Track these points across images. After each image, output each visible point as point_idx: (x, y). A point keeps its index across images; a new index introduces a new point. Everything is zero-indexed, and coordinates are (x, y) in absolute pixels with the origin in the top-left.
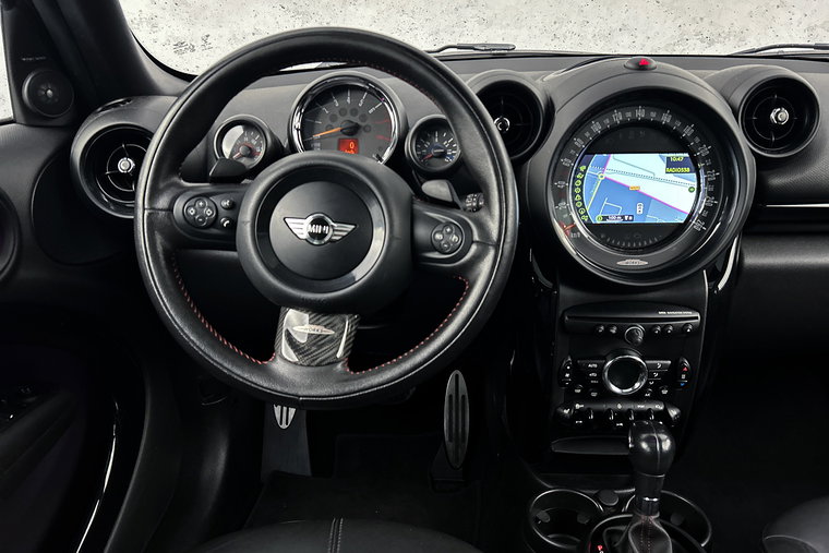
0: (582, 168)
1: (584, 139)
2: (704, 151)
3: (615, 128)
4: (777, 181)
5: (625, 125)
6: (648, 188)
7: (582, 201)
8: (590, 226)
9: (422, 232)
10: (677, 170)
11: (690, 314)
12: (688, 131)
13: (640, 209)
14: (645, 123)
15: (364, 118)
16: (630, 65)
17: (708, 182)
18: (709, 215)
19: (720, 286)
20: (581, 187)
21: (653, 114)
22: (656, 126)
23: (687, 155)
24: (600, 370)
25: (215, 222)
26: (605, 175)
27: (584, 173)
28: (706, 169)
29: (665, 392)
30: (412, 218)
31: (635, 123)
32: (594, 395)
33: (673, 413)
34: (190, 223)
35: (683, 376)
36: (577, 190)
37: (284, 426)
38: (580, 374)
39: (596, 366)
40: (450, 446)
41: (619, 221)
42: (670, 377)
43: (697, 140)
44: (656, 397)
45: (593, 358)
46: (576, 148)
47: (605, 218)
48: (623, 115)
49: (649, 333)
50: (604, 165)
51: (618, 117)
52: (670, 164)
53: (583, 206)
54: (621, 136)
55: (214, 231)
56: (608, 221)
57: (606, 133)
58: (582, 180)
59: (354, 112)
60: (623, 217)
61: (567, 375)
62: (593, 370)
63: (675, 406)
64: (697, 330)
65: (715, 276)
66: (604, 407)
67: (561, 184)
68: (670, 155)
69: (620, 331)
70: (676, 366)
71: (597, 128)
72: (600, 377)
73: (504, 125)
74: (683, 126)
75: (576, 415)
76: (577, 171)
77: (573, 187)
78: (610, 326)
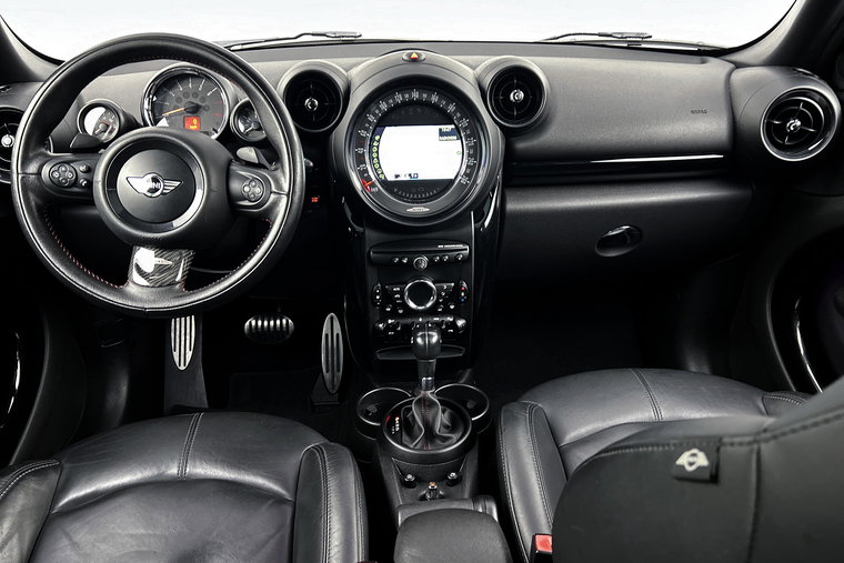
0: (377, 138)
1: (375, 115)
2: (465, 123)
3: (397, 106)
4: (522, 145)
5: (404, 104)
7: (379, 163)
8: (385, 184)
9: (235, 186)
10: (447, 138)
11: (461, 246)
12: (451, 108)
14: (419, 103)
15: (203, 99)
16: (406, 58)
17: (469, 148)
18: (471, 171)
19: (486, 224)
20: (377, 152)
21: (425, 96)
22: (428, 104)
23: (453, 126)
24: (402, 293)
25: (75, 183)
27: (379, 141)
28: (467, 137)
29: (452, 307)
30: (227, 175)
31: (412, 103)
32: (401, 311)
33: (460, 323)
34: (57, 185)
35: (462, 294)
36: (375, 155)
37: (182, 368)
38: (388, 297)
39: (398, 289)
40: (327, 376)
41: (408, 178)
42: (453, 295)
43: (459, 115)
44: (447, 312)
45: (396, 285)
46: (370, 123)
47: (397, 176)
48: (403, 96)
49: (431, 262)
51: (399, 98)
52: (442, 134)
53: (380, 167)
54: (403, 112)
55: (76, 190)
56: (399, 179)
57: (391, 110)
58: (378, 147)
59: (195, 95)
60: (410, 175)
61: (378, 297)
62: (397, 292)
63: (461, 317)
64: (467, 260)
65: (480, 217)
66: (409, 321)
67: (360, 151)
68: (442, 127)
69: (410, 261)
70: (457, 287)
71: (384, 106)
72: (402, 298)
73: (313, 105)
74: (447, 104)
75: (389, 328)
76: (372, 140)
77: (370, 152)
78: (403, 258)
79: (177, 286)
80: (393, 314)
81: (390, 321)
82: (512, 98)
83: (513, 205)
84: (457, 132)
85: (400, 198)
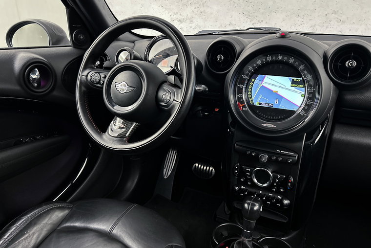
0: (253, 80)
1: (253, 67)
2: (309, 77)
3: (268, 63)
5: (272, 62)
6: (281, 92)
7: (251, 95)
8: (252, 107)
9: (160, 94)
10: (296, 85)
11: (292, 154)
12: (302, 67)
13: (277, 102)
14: (281, 62)
17: (309, 93)
18: (307, 108)
19: (314, 143)
20: (251, 88)
21: (286, 58)
22: (287, 63)
23: (301, 79)
24: (251, 172)
26: (262, 84)
27: (253, 82)
28: (309, 86)
29: (282, 190)
31: (277, 62)
32: (249, 183)
33: (286, 202)
35: (289, 184)
36: (250, 90)
37: (166, 177)
38: (242, 173)
39: (249, 170)
41: (267, 106)
42: (283, 183)
43: (306, 72)
44: (278, 192)
45: (249, 166)
46: (249, 71)
47: (260, 104)
48: (272, 58)
49: (270, 159)
50: (262, 80)
51: (269, 58)
52: (293, 82)
53: (251, 97)
54: (271, 67)
55: (99, 85)
56: (261, 105)
57: (263, 65)
58: (252, 85)
60: (268, 104)
61: (236, 171)
62: (248, 171)
63: (287, 199)
64: (295, 163)
66: (253, 190)
67: (241, 86)
68: (293, 78)
69: (257, 156)
70: (287, 179)
71: (259, 62)
72: (251, 175)
73: (220, 58)
74: (299, 65)
75: (241, 191)
76: (249, 81)
77: (247, 88)
78: (253, 152)
79: (125, 139)
80: (245, 184)
81: (242, 187)
82: (347, 65)
83: (338, 135)
84: (303, 82)
85: (259, 116)
